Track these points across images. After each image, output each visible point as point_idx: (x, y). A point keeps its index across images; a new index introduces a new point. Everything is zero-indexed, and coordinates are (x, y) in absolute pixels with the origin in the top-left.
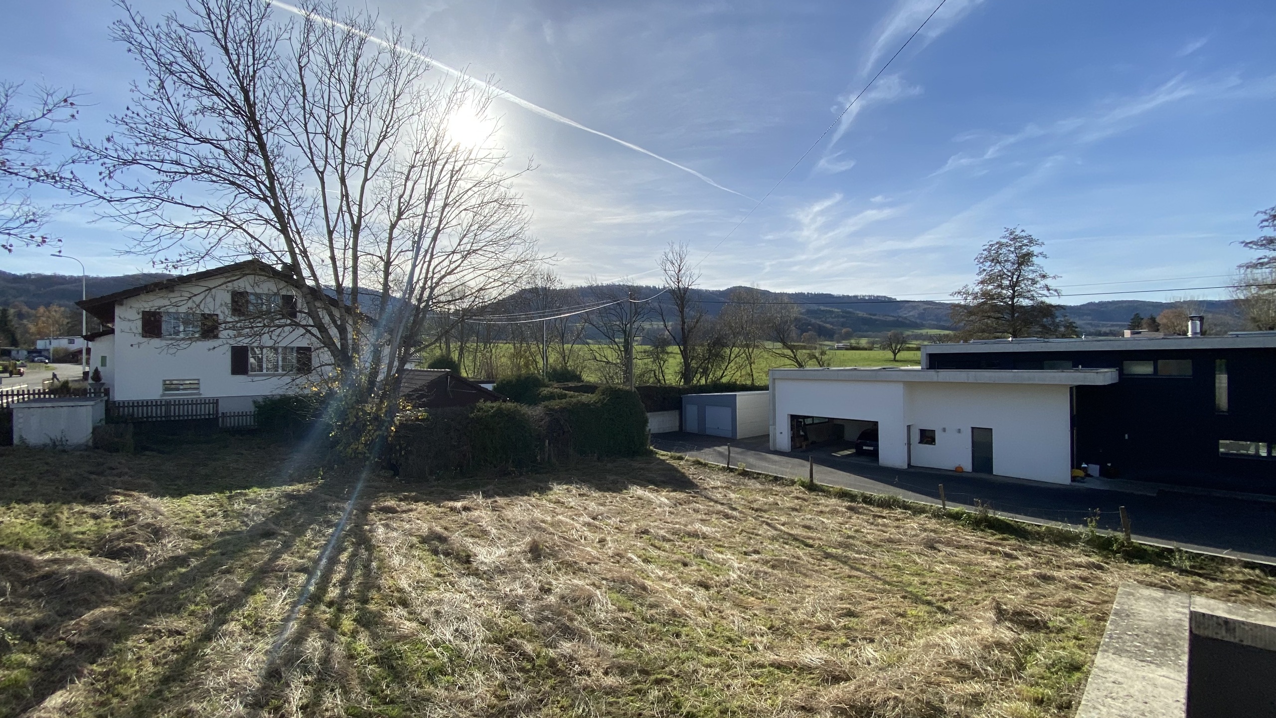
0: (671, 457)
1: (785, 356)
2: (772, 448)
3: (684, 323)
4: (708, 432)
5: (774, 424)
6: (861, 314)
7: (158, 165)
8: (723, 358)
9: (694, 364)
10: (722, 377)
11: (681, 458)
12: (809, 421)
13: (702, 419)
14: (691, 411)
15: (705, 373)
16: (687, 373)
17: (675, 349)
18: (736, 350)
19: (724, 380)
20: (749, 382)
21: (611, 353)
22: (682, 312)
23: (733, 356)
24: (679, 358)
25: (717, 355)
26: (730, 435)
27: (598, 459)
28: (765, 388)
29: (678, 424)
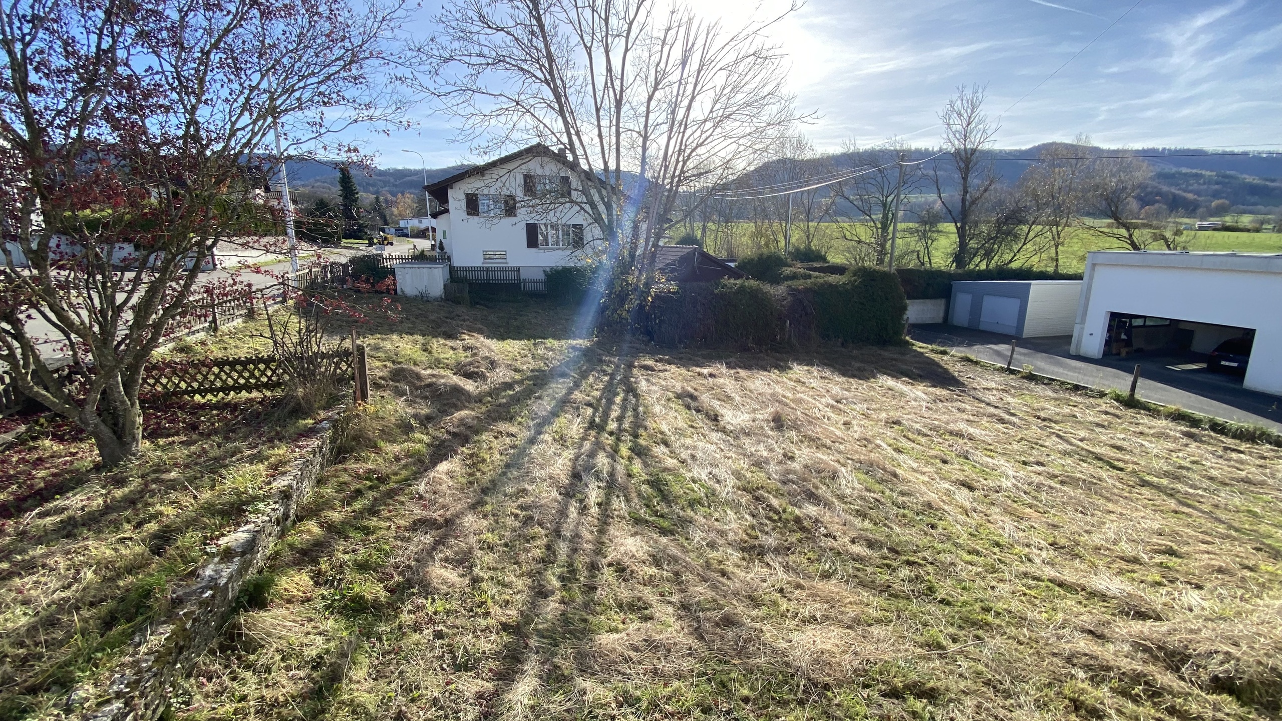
0: (932, 350)
1: (1114, 236)
2: (1073, 350)
3: (966, 192)
4: (982, 327)
5: (1083, 322)
6: (1250, 179)
7: (467, 59)
8: (1016, 237)
9: (973, 244)
10: (1011, 261)
11: (944, 353)
12: (1138, 322)
13: (976, 309)
14: (962, 302)
15: (988, 255)
16: (960, 257)
17: (951, 227)
18: (1037, 228)
19: (1014, 265)
20: (1050, 269)
21: (864, 232)
22: (965, 179)
23: (1032, 234)
24: (955, 238)
25: (1009, 233)
26: (1012, 332)
27: (843, 344)
28: (1078, 277)
29: (942, 314)
